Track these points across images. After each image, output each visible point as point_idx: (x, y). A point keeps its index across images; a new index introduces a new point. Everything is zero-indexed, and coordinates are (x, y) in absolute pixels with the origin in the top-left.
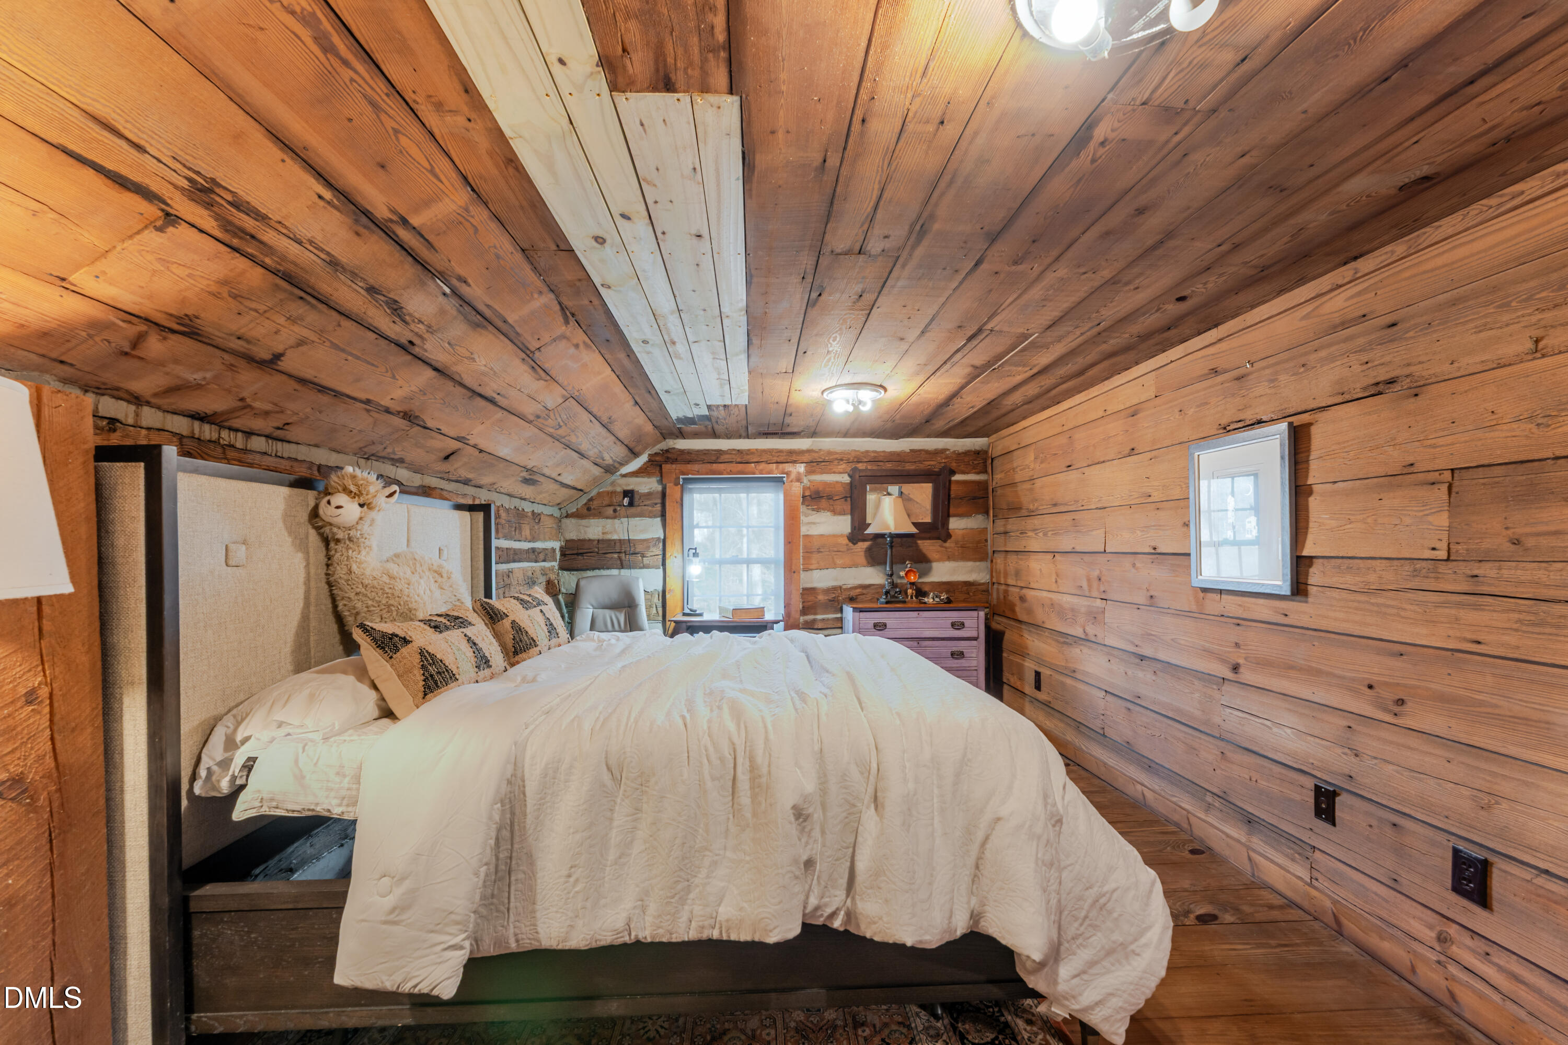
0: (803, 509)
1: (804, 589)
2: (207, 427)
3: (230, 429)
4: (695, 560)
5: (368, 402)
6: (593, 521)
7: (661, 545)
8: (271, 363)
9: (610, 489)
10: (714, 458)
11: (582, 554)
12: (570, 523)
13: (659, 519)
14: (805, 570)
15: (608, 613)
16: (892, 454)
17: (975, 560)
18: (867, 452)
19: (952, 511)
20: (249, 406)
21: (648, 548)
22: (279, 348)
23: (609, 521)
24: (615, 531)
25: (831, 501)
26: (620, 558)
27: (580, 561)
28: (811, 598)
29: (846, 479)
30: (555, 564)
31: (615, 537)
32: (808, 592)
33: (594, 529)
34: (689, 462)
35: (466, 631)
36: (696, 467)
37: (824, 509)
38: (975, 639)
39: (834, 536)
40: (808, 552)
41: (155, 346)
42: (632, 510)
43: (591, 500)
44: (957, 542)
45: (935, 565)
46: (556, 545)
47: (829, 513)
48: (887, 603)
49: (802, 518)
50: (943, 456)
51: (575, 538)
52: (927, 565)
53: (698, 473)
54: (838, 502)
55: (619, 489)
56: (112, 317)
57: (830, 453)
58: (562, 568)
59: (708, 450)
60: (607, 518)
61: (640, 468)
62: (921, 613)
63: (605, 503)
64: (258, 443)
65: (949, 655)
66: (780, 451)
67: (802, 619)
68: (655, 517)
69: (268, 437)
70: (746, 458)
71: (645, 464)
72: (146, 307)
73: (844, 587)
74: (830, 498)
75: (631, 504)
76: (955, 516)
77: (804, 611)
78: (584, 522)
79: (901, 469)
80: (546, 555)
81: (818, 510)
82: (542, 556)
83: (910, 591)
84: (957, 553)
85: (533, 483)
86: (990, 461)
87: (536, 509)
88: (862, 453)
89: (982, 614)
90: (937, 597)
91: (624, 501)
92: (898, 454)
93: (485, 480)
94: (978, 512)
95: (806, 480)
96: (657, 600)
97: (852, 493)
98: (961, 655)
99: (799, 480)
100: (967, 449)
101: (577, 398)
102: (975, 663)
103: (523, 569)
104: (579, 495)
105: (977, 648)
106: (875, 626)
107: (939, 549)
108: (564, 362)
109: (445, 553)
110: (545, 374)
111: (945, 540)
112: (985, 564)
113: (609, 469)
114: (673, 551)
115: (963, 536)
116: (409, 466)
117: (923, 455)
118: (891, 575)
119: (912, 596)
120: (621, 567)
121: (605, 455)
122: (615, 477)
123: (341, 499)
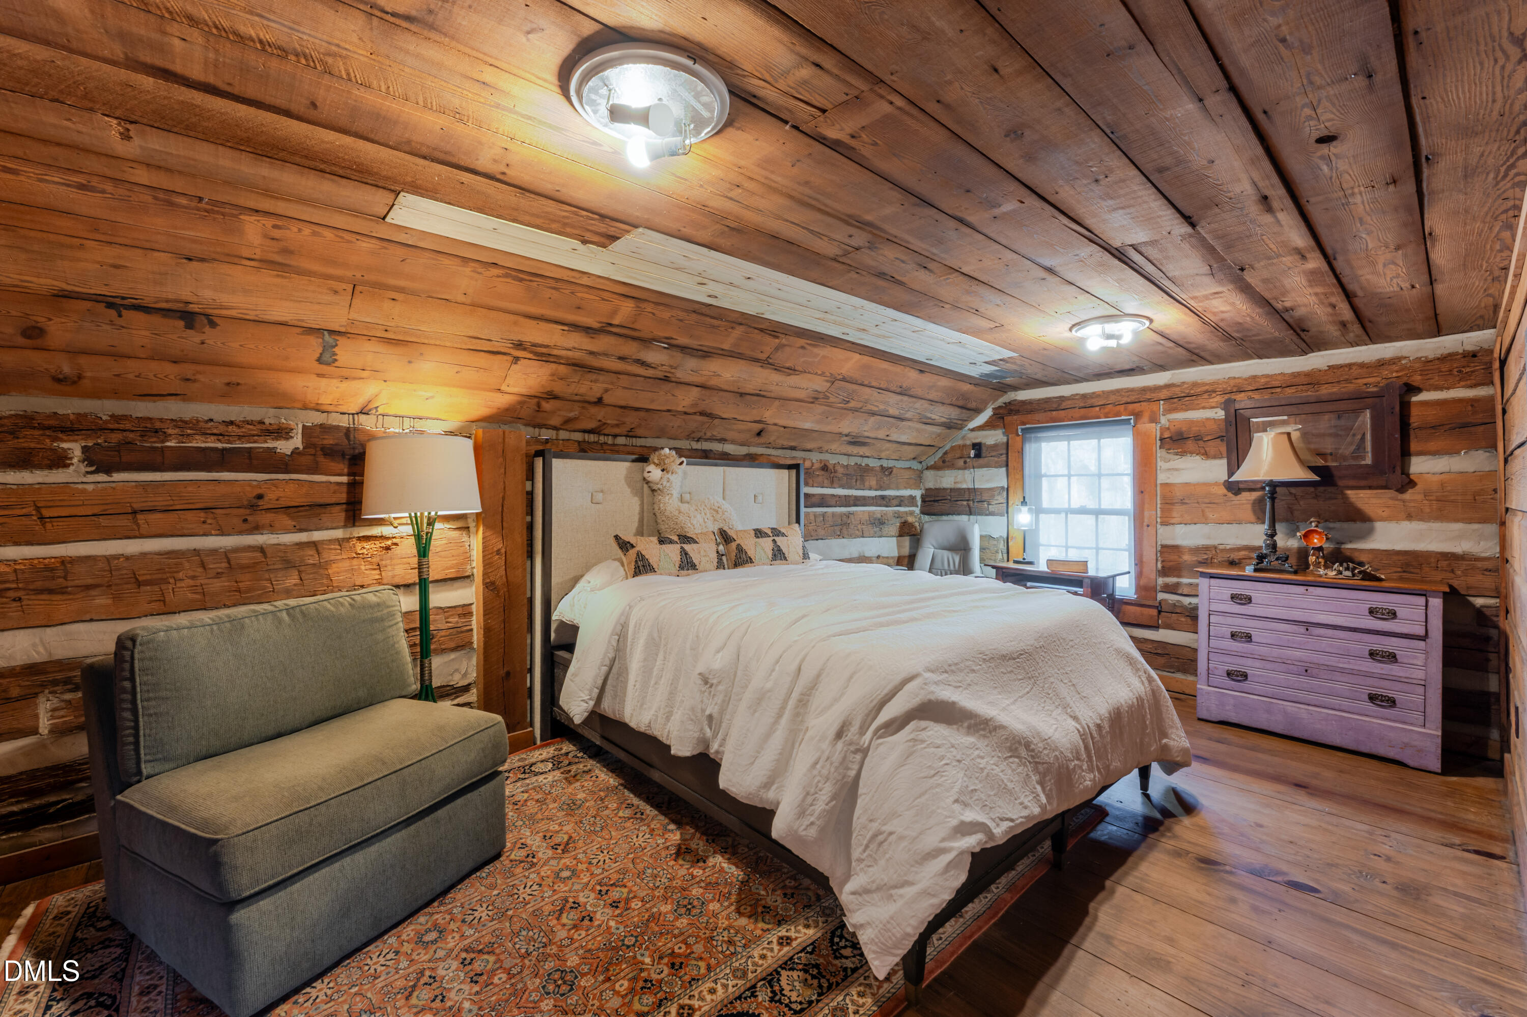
0: (1161, 453)
1: (1163, 546)
2: (592, 436)
3: (605, 435)
4: (1025, 509)
5: (669, 411)
6: (947, 472)
7: (1005, 493)
8: (599, 401)
9: (960, 442)
10: (1055, 406)
11: (937, 501)
12: (929, 474)
13: (1004, 469)
14: (1165, 524)
15: (946, 554)
16: (1295, 375)
17: (1470, 521)
18: (1254, 377)
19: (1414, 446)
20: (605, 424)
21: (993, 496)
22: (598, 395)
23: (960, 472)
24: (965, 481)
25: (1201, 443)
26: (969, 506)
27: (937, 507)
28: (1173, 557)
29: (1220, 414)
30: (917, 510)
31: (964, 486)
32: (1168, 550)
33: (948, 480)
34: (1031, 412)
35: (687, 547)
36: (1038, 416)
37: (1191, 453)
38: (1424, 638)
39: (1205, 484)
40: (1169, 503)
41: (546, 406)
42: (981, 461)
43: (946, 453)
44: (1426, 494)
45: (1379, 525)
46: (918, 493)
47: (1198, 457)
48: (1256, 570)
49: (1160, 463)
50: (1395, 368)
51: (932, 487)
52: (1367, 524)
53: (1039, 422)
54: (1210, 443)
55: (968, 443)
56: (524, 399)
57: (1195, 384)
58: (923, 512)
59: (1050, 398)
60: (959, 469)
61: (986, 422)
62: (1311, 589)
63: (958, 455)
64: (621, 440)
65: (1366, 654)
66: (1132, 390)
67: (1161, 581)
68: (1001, 467)
69: (626, 436)
70: (1091, 402)
71: (990, 417)
72: (532, 392)
73: (1221, 547)
74: (1198, 438)
75: (978, 456)
76: (1420, 453)
77: (1165, 572)
78: (940, 473)
79: (1310, 394)
80: (901, 501)
81: (1183, 454)
82: (895, 502)
83: (1312, 559)
84: (1427, 510)
85: (863, 444)
86: (1497, 365)
87: (885, 464)
88: (1246, 379)
89: (1436, 603)
90: (1347, 569)
91: (972, 453)
92: (1307, 374)
93: (809, 446)
94: (1473, 446)
95: (1164, 420)
96: (1002, 546)
97: (1227, 431)
98: (1392, 658)
99: (1154, 420)
100: (1446, 352)
101: (844, 379)
102: (1420, 674)
103: (869, 512)
104: (934, 450)
105: (1426, 652)
106: (1233, 597)
107: (1391, 502)
108: (802, 360)
109: (760, 498)
110: (792, 371)
111: (1402, 490)
112: (1492, 529)
113: (950, 426)
114: (1015, 499)
115: (1442, 484)
116: (733, 442)
117: (1355, 372)
118: (1272, 535)
119: (1317, 565)
120: (970, 513)
121: (929, 415)
122: (964, 431)
123: (651, 468)
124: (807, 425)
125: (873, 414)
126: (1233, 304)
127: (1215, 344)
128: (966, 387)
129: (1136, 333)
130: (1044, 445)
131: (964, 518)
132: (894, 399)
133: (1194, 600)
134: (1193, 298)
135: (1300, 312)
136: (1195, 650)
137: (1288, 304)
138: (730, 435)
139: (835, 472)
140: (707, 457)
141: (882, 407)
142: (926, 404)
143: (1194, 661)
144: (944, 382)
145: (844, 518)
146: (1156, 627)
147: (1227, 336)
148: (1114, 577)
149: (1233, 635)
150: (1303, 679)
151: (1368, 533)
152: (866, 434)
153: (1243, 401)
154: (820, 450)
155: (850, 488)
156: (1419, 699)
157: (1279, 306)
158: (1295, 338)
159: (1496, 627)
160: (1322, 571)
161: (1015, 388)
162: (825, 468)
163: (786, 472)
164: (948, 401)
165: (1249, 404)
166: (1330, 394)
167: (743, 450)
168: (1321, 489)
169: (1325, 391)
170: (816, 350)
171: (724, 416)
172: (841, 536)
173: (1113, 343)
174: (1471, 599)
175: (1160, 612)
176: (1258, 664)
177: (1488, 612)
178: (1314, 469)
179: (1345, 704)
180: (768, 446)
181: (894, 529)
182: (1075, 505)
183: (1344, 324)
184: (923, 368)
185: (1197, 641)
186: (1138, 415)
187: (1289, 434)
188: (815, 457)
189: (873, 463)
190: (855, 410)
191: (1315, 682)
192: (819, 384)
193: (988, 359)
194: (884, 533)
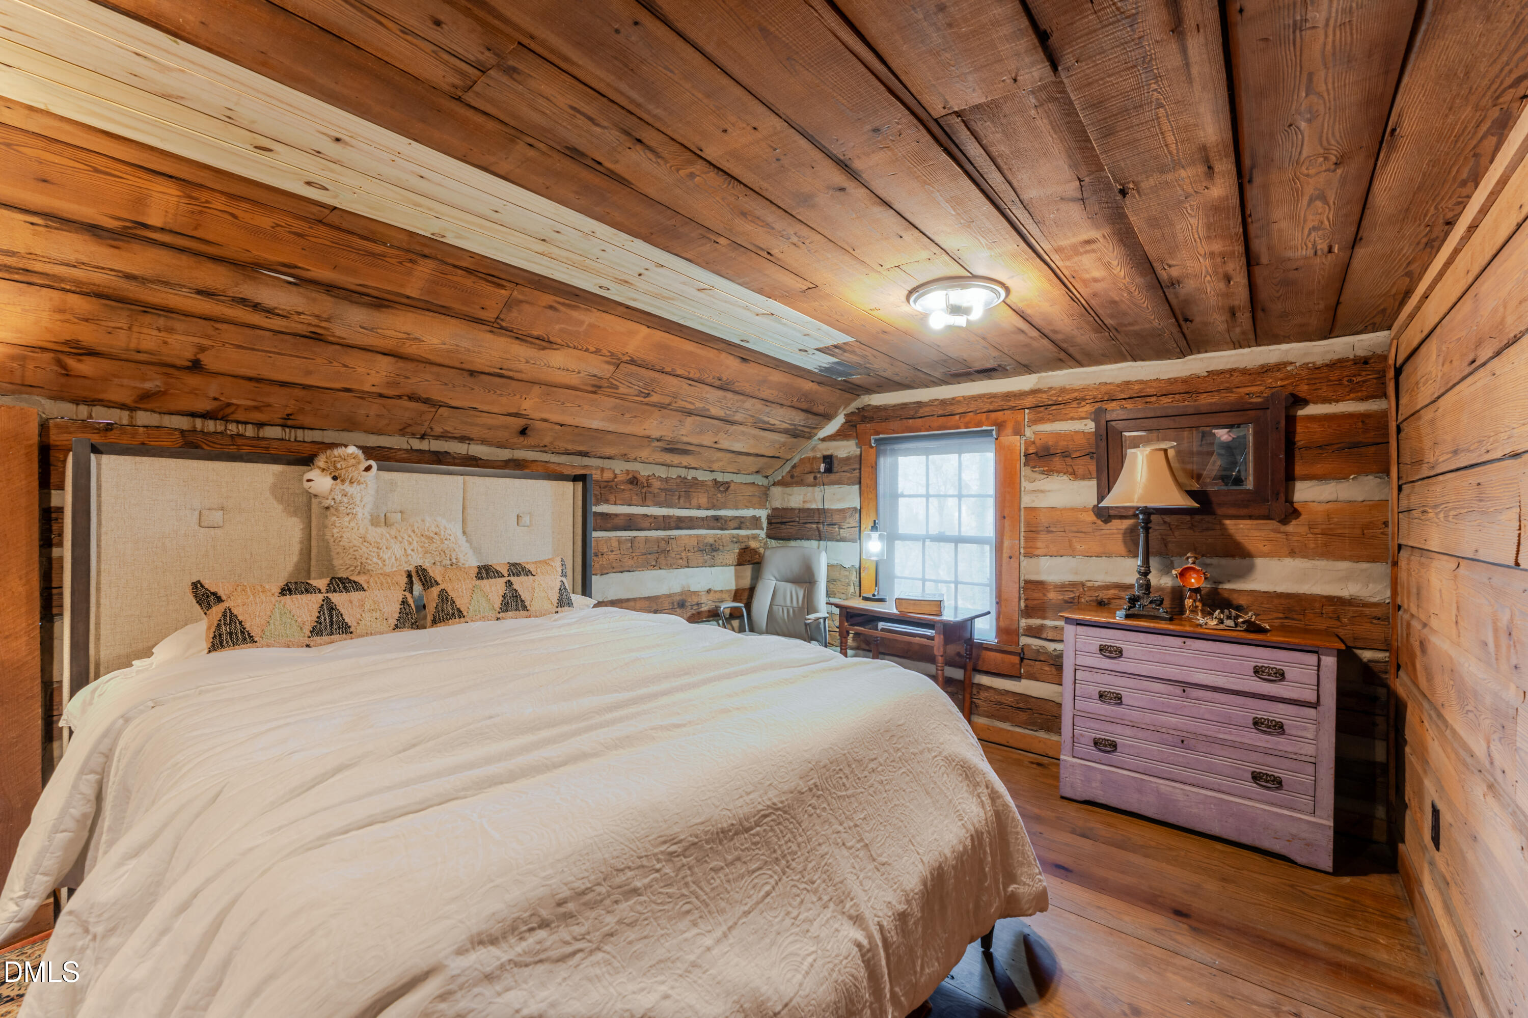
0: (1025, 471)
1: (1027, 582)
2: (210, 422)
3: (238, 422)
4: (875, 535)
5: (348, 390)
6: (796, 489)
7: (857, 515)
8: (196, 366)
9: (811, 454)
10: (912, 413)
11: (784, 523)
12: (776, 491)
13: (857, 487)
14: (1029, 555)
15: (789, 585)
16: (1172, 381)
17: (1357, 559)
18: (1128, 383)
19: (1299, 469)
21: (845, 518)
23: (810, 489)
24: (815, 501)
25: (1068, 460)
26: (818, 529)
27: (785, 530)
28: (1037, 595)
29: (1090, 426)
30: (762, 534)
31: (814, 506)
32: (1033, 586)
33: (796, 498)
34: (886, 419)
35: (340, 598)
36: (895, 425)
37: (1058, 472)
38: (1315, 705)
39: (1073, 510)
40: (1033, 531)
42: (832, 477)
43: (794, 467)
44: (1311, 526)
45: (1259, 562)
46: (763, 514)
47: (1065, 477)
48: (1128, 616)
49: (1024, 484)
50: (1280, 375)
51: (779, 506)
52: (1246, 562)
53: (894, 432)
54: (1078, 461)
55: (819, 455)
57: (1063, 390)
58: (769, 536)
59: (906, 404)
60: (809, 485)
61: (838, 431)
62: (1189, 641)
63: (807, 470)
64: (272, 432)
65: (1250, 722)
66: (993, 396)
67: (1024, 622)
68: (853, 484)
69: (280, 426)
70: (949, 409)
71: (843, 425)
73: (1089, 584)
74: (1066, 454)
75: (829, 470)
76: (1305, 478)
77: (1029, 611)
78: (788, 490)
79: (1188, 404)
80: (741, 523)
81: (1049, 472)
82: (732, 524)
83: (1188, 602)
84: (1312, 545)
85: (685, 452)
86: (1391, 373)
87: (720, 477)
88: (1118, 386)
89: (1330, 662)
90: (1229, 617)
91: (822, 467)
92: (1185, 381)
93: (607, 451)
94: (1362, 471)
95: (1028, 432)
96: (854, 578)
97: (1097, 447)
98: (1278, 728)
99: (1018, 432)
100: (1336, 357)
101: (632, 362)
102: (1310, 750)
103: (697, 536)
104: (780, 462)
105: (1317, 723)
106: (1102, 649)
107: (1273, 535)
108: (557, 327)
109: (526, 520)
110: (545, 343)
111: (1285, 521)
112: (1381, 569)
113: (797, 434)
114: (867, 523)
115: (1329, 515)
116: (484, 442)
117: (1237, 379)
118: (1145, 574)
119: (1194, 610)
120: (820, 538)
121: (766, 419)
122: (814, 441)
123: (314, 474)
124: (596, 424)
125: (690, 413)
126: (1108, 266)
127: (1086, 337)
128: (808, 386)
129: (989, 311)
130: (900, 458)
131: (814, 543)
132: (714, 395)
133: (1059, 646)
134: (1058, 250)
135: (1190, 286)
136: (1060, 705)
137: (1175, 272)
138: (473, 432)
139: (649, 486)
140: (440, 462)
141: (699, 405)
142: (759, 405)
143: (1058, 717)
144: (777, 377)
145: (663, 544)
146: (1018, 677)
147: (1100, 326)
148: (972, 619)
149: (1101, 696)
150: (1178, 751)
151: (1245, 572)
152: (685, 439)
153: (1115, 411)
154: (625, 458)
155: (670, 506)
156: (1308, 780)
157: (1163, 275)
158: (1175, 330)
159: (1386, 686)
160: (1201, 620)
161: (869, 391)
162: (634, 481)
163: (569, 485)
164: (788, 402)
165: (1121, 414)
166: (1210, 404)
167: (505, 454)
168: (1198, 517)
169: (1204, 401)
170: (575, 314)
171: (454, 404)
172: (657, 566)
173: (960, 321)
174: (1358, 652)
175: (1022, 659)
176: (1128, 731)
177: (1376, 668)
178: (1192, 494)
179: (1226, 783)
180: (544, 449)
181: (731, 555)
182: (934, 531)
183: (1233, 312)
184: (745, 355)
185: (1061, 694)
186: (1000, 426)
187: (1165, 451)
188: (619, 467)
189: (702, 476)
190: (661, 407)
191: (1191, 755)
192: (598, 367)
193: (821, 346)
194: (718, 561)
